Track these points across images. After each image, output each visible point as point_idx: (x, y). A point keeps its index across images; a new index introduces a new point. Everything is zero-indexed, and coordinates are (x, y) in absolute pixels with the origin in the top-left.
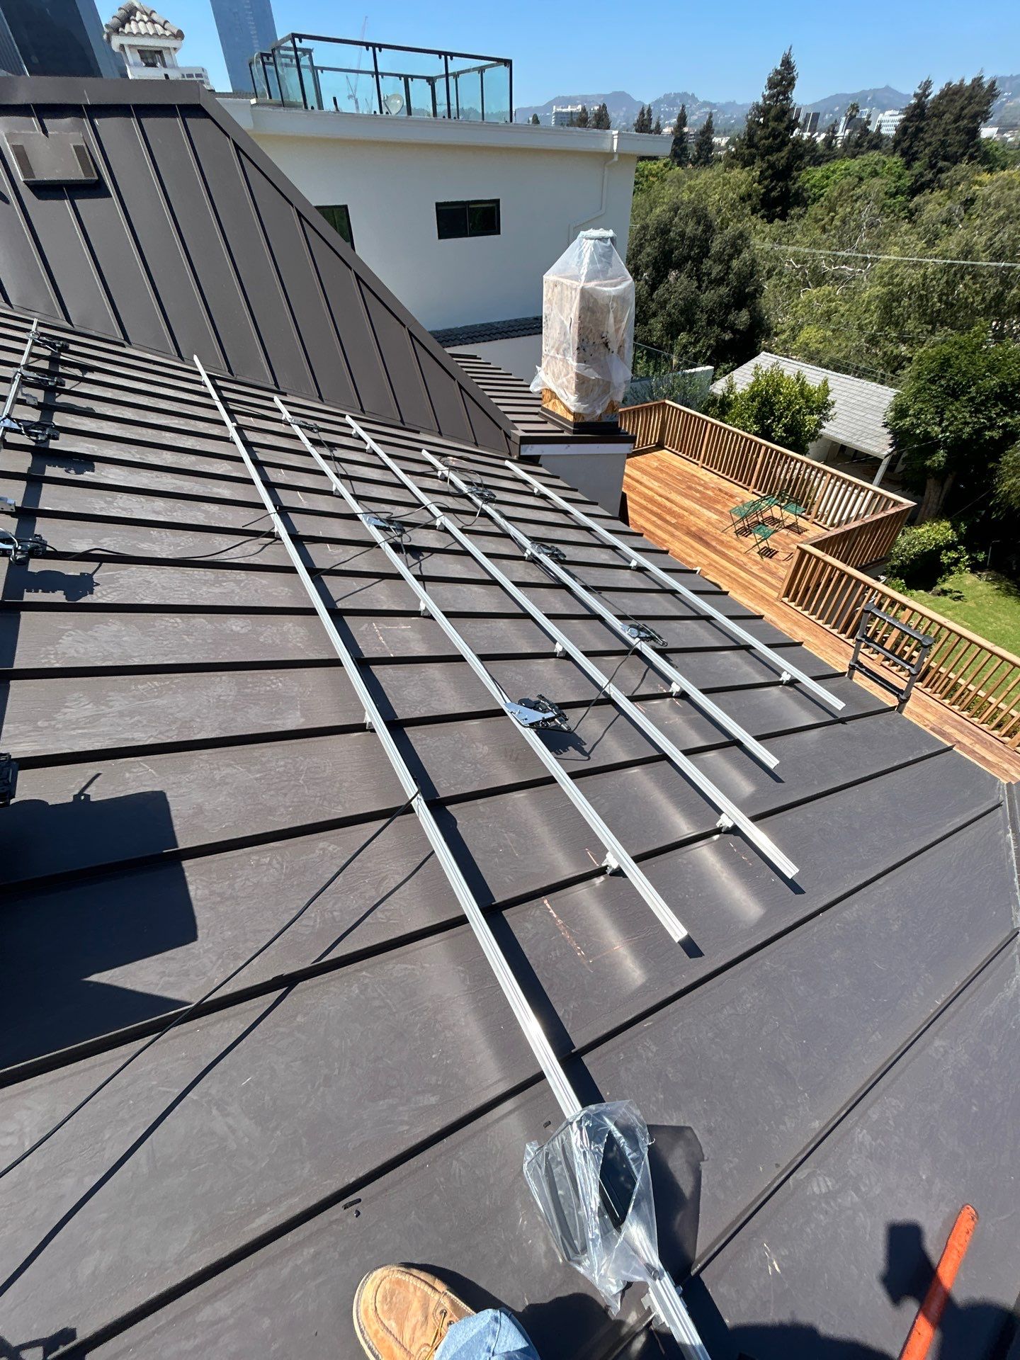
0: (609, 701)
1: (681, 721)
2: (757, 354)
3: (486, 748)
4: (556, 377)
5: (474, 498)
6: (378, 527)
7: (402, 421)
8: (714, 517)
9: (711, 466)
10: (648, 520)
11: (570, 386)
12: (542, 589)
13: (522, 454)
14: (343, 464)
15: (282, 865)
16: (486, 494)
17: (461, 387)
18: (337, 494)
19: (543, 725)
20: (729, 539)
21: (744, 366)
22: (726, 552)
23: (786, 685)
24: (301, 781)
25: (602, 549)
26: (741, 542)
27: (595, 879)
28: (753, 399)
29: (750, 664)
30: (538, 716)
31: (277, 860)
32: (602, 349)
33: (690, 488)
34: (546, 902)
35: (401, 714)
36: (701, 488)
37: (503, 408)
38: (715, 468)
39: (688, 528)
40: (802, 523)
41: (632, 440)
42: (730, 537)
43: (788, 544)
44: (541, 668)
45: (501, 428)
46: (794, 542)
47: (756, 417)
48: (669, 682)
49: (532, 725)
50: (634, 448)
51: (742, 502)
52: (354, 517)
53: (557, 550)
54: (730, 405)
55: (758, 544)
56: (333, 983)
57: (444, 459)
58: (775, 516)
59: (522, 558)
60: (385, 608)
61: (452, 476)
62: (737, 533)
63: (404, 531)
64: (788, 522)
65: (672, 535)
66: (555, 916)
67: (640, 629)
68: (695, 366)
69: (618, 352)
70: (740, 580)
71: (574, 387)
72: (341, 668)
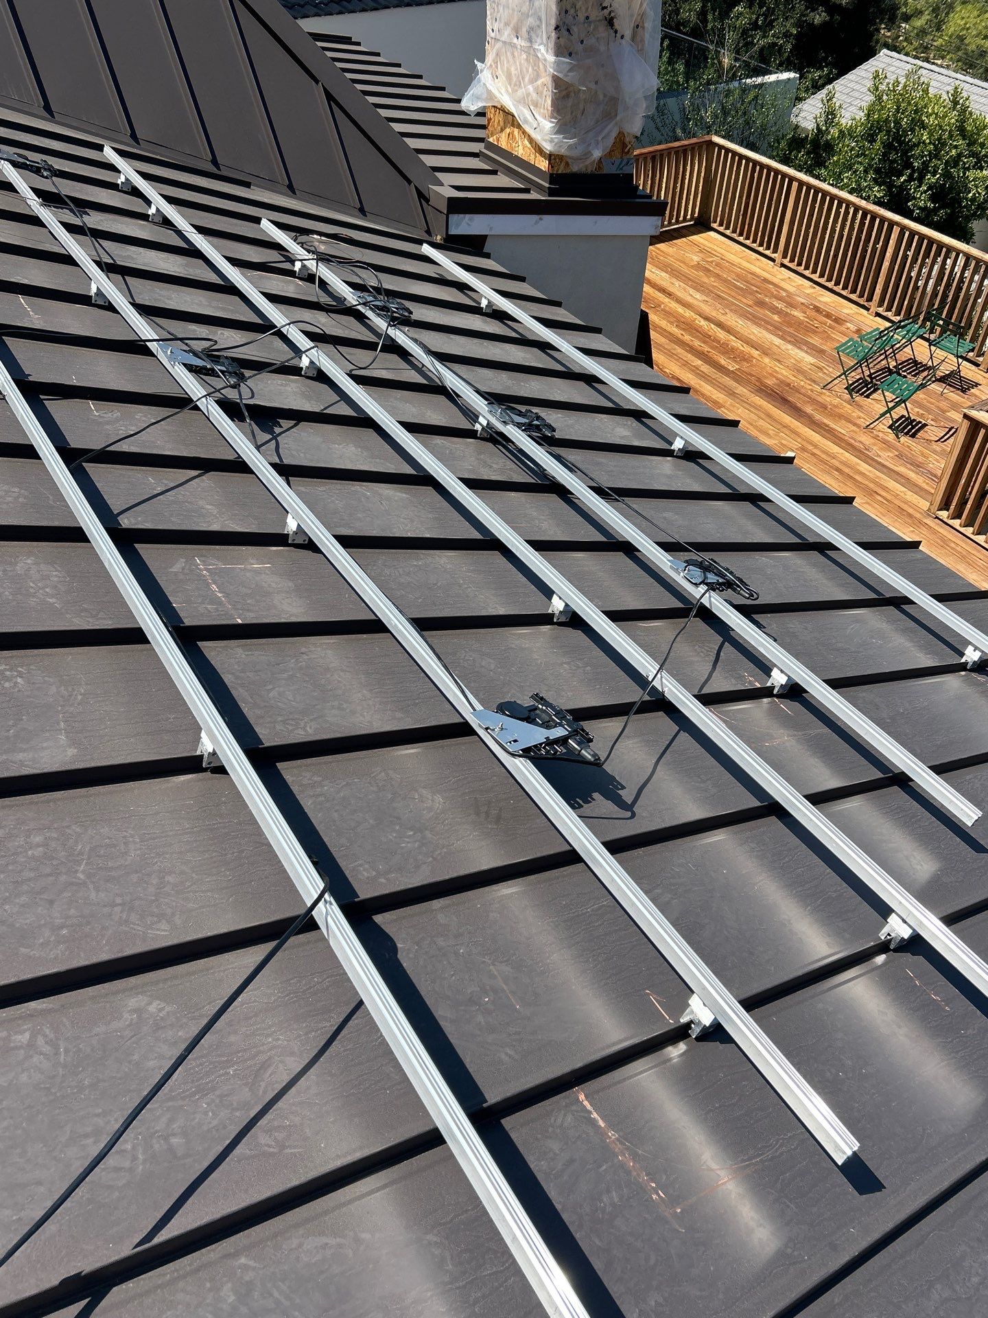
0: (661, 704)
1: (793, 742)
2: (870, 53)
3: (439, 798)
4: (514, 83)
5: (370, 314)
6: (190, 368)
7: (214, 162)
8: (808, 359)
9: (799, 264)
10: (685, 364)
11: (541, 101)
12: (513, 494)
13: (453, 231)
14: (106, 243)
15: (56, 1048)
16: (393, 307)
17: (330, 97)
18: (100, 302)
19: (548, 752)
20: (836, 401)
21: (851, 76)
22: (832, 425)
23: (971, 670)
24: (81, 876)
25: (617, 418)
26: (859, 406)
27: (670, 1048)
28: (871, 138)
29: (905, 631)
30: (536, 735)
31: (45, 1036)
32: (603, 31)
33: (761, 304)
34: (582, 1097)
35: (270, 736)
36: (780, 305)
37: (413, 143)
38: (807, 268)
39: (759, 380)
40: (968, 371)
41: (658, 209)
42: (837, 397)
43: (944, 412)
44: (526, 644)
45: (409, 182)
46: (955, 406)
47: (877, 171)
48: (765, 668)
49: (527, 753)
50: (663, 226)
51: (858, 331)
52: (138, 348)
53: (538, 418)
54: (829, 147)
55: (889, 410)
56: (181, 1284)
57: (303, 238)
58: (919, 359)
59: (471, 434)
60: (215, 527)
61: (324, 272)
62: (850, 389)
63: (242, 378)
64: (944, 370)
65: (731, 394)
66: (602, 1124)
67: (705, 568)
68: (767, 72)
69: (633, 38)
70: (858, 477)
71: (549, 102)
72: (148, 645)
